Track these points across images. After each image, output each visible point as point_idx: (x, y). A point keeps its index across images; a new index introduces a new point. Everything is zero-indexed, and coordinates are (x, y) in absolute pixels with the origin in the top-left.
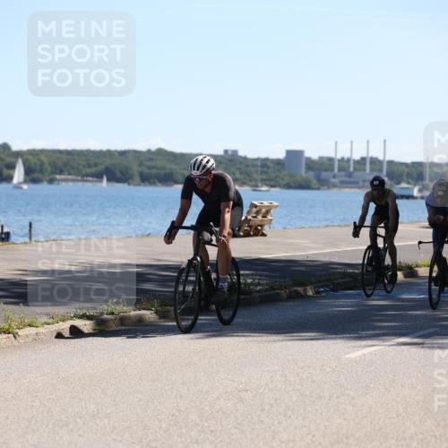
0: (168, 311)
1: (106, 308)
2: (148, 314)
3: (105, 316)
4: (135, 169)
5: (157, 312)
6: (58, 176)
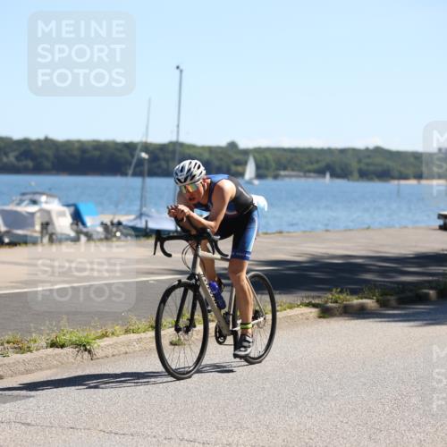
0: (389, 300)
1: (330, 296)
2: (370, 303)
3: (330, 304)
4: (355, 165)
5: (377, 301)
6: (282, 173)
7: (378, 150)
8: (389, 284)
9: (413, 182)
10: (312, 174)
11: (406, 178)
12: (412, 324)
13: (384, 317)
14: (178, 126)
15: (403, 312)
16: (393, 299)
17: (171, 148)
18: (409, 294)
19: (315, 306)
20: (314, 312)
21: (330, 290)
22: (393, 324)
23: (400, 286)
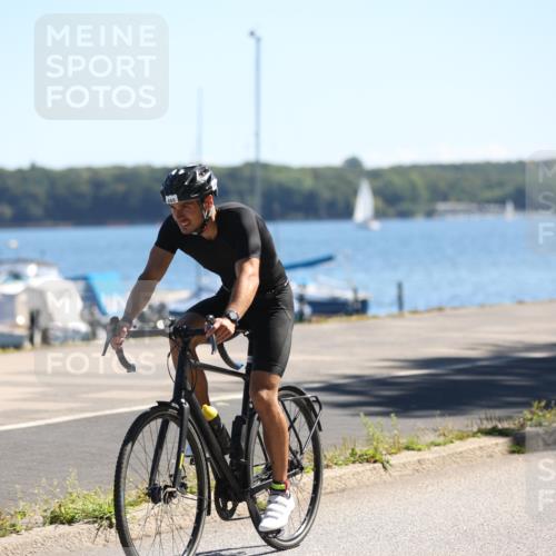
1: (529, 416)
3: (528, 429)
6: (441, 206)
14: (257, 135)
20: (501, 443)
21: (528, 406)
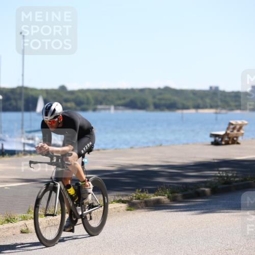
0: (176, 197)
1: (135, 195)
2: (164, 198)
3: (134, 201)
4: (150, 100)
5: (169, 197)
6: (99, 107)
7: (167, 89)
8: (176, 185)
9: (193, 111)
10: (120, 107)
11: (187, 108)
12: (193, 212)
13: (173, 209)
14: (23, 75)
15: (187, 204)
16: (179, 195)
17: (18, 91)
18: (190, 192)
19: (123, 202)
20: (124, 206)
21: (134, 190)
22: (180, 213)
23: (184, 186)
